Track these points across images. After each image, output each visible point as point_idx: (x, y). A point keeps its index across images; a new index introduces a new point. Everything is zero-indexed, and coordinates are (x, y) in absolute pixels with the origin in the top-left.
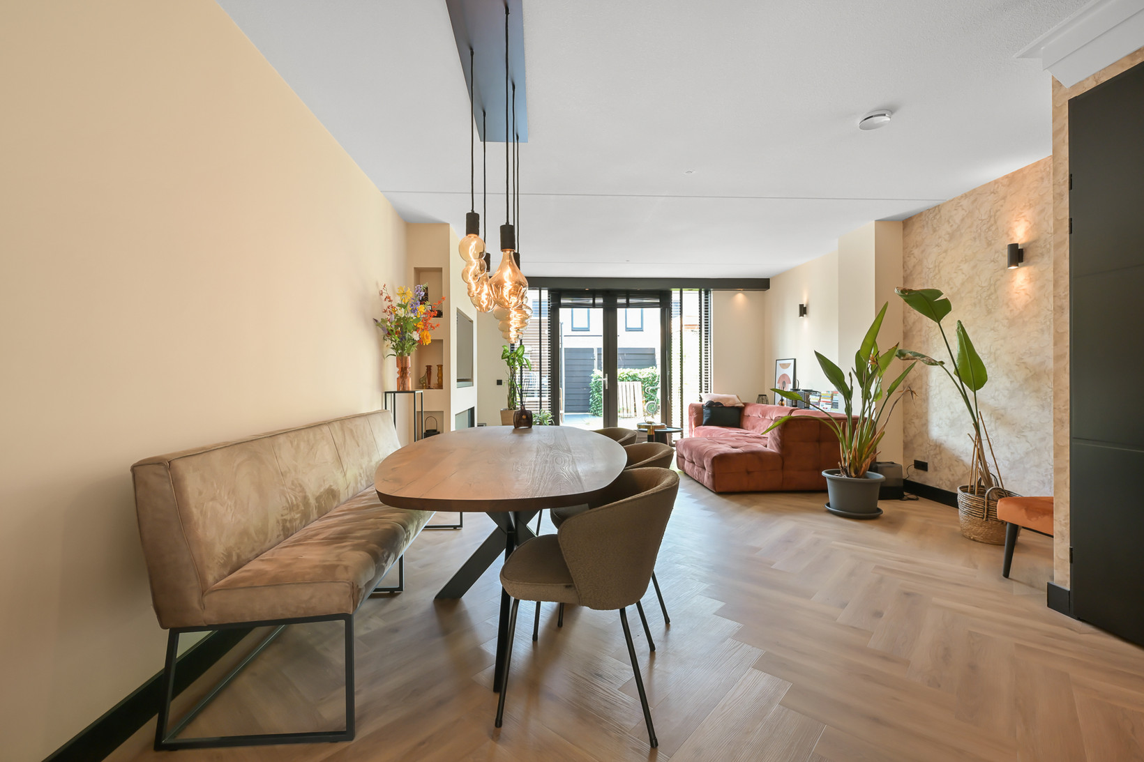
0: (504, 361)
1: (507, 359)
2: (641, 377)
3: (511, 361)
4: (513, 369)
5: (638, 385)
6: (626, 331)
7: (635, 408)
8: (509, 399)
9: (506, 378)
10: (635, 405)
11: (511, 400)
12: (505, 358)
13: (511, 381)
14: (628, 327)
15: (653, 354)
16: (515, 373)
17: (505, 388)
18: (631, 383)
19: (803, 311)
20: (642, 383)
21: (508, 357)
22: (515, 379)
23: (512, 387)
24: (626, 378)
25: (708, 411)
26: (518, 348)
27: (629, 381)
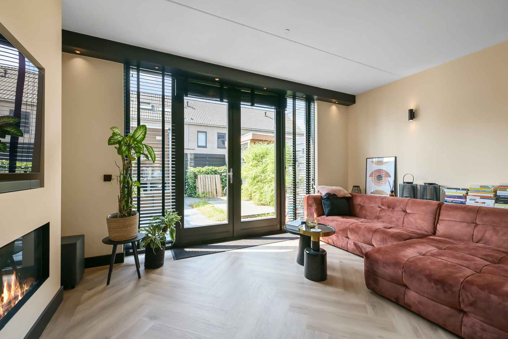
0: (113, 149)
1: (117, 146)
2: (220, 172)
3: (124, 148)
4: (127, 159)
5: (218, 177)
6: (198, 147)
7: (216, 191)
8: (120, 201)
9: (116, 172)
10: (216, 189)
11: (123, 203)
12: (114, 143)
13: (125, 178)
14: (198, 145)
15: (224, 158)
16: (130, 166)
17: (115, 187)
18: (214, 175)
19: (412, 115)
20: (220, 176)
21: (119, 142)
22: (130, 175)
23: (126, 187)
24: (210, 172)
25: (328, 203)
26: (136, 131)
27: (212, 174)
